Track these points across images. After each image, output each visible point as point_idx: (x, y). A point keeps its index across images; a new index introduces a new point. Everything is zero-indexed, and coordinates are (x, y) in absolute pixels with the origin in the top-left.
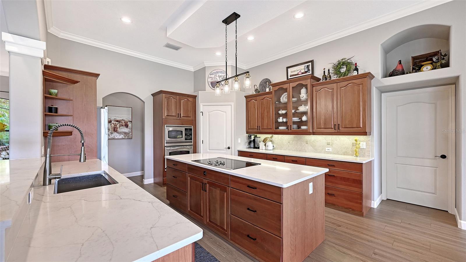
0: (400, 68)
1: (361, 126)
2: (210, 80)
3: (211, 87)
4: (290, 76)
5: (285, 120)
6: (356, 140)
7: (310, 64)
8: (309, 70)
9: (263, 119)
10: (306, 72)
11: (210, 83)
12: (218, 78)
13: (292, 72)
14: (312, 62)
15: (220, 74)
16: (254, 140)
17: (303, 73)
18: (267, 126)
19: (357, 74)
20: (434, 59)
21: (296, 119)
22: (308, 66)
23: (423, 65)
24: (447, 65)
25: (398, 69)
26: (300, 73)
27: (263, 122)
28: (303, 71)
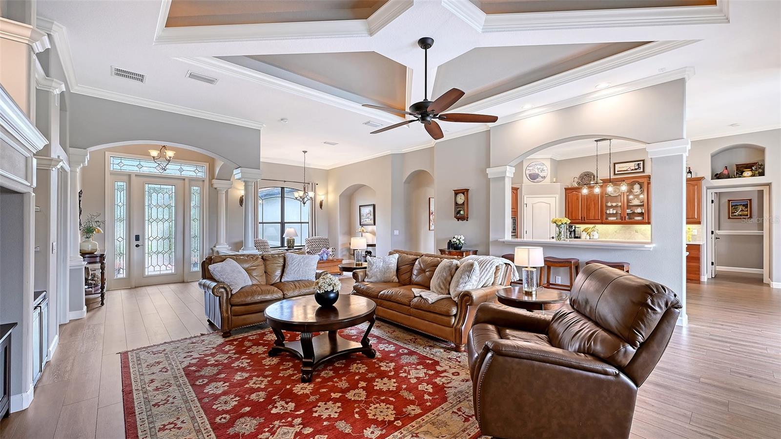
0: (726, 172)
1: (696, 217)
2: (528, 172)
3: (529, 178)
4: (618, 171)
5: (615, 212)
6: (689, 229)
7: (642, 162)
8: (639, 167)
9: (589, 210)
10: (636, 169)
11: (528, 175)
12: (536, 170)
13: (620, 168)
14: (643, 161)
15: (539, 167)
16: (574, 231)
17: (632, 170)
18: (594, 217)
19: (690, 177)
20: (753, 168)
21: (629, 211)
22: (638, 164)
23: (745, 171)
24: (762, 174)
25: (724, 172)
26: (629, 169)
27: (589, 213)
28: (633, 168)
